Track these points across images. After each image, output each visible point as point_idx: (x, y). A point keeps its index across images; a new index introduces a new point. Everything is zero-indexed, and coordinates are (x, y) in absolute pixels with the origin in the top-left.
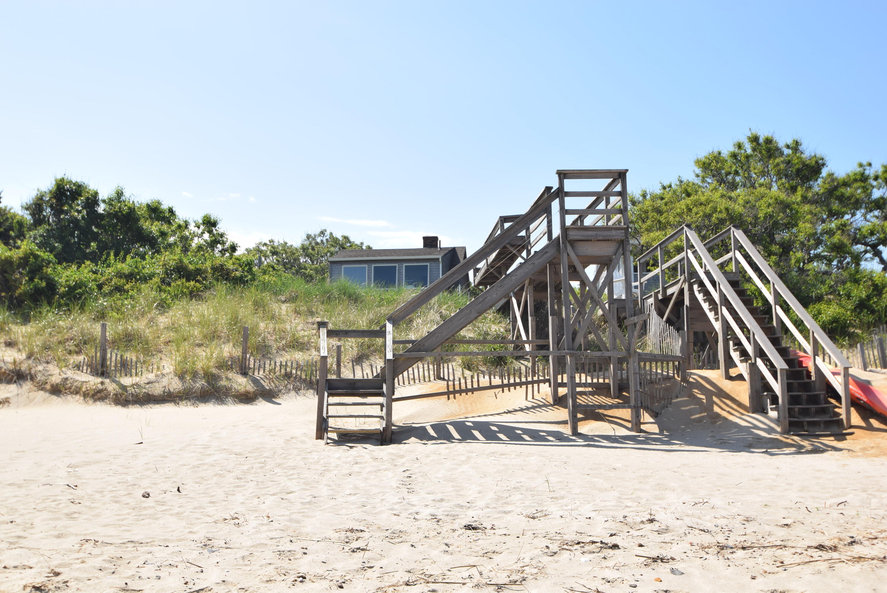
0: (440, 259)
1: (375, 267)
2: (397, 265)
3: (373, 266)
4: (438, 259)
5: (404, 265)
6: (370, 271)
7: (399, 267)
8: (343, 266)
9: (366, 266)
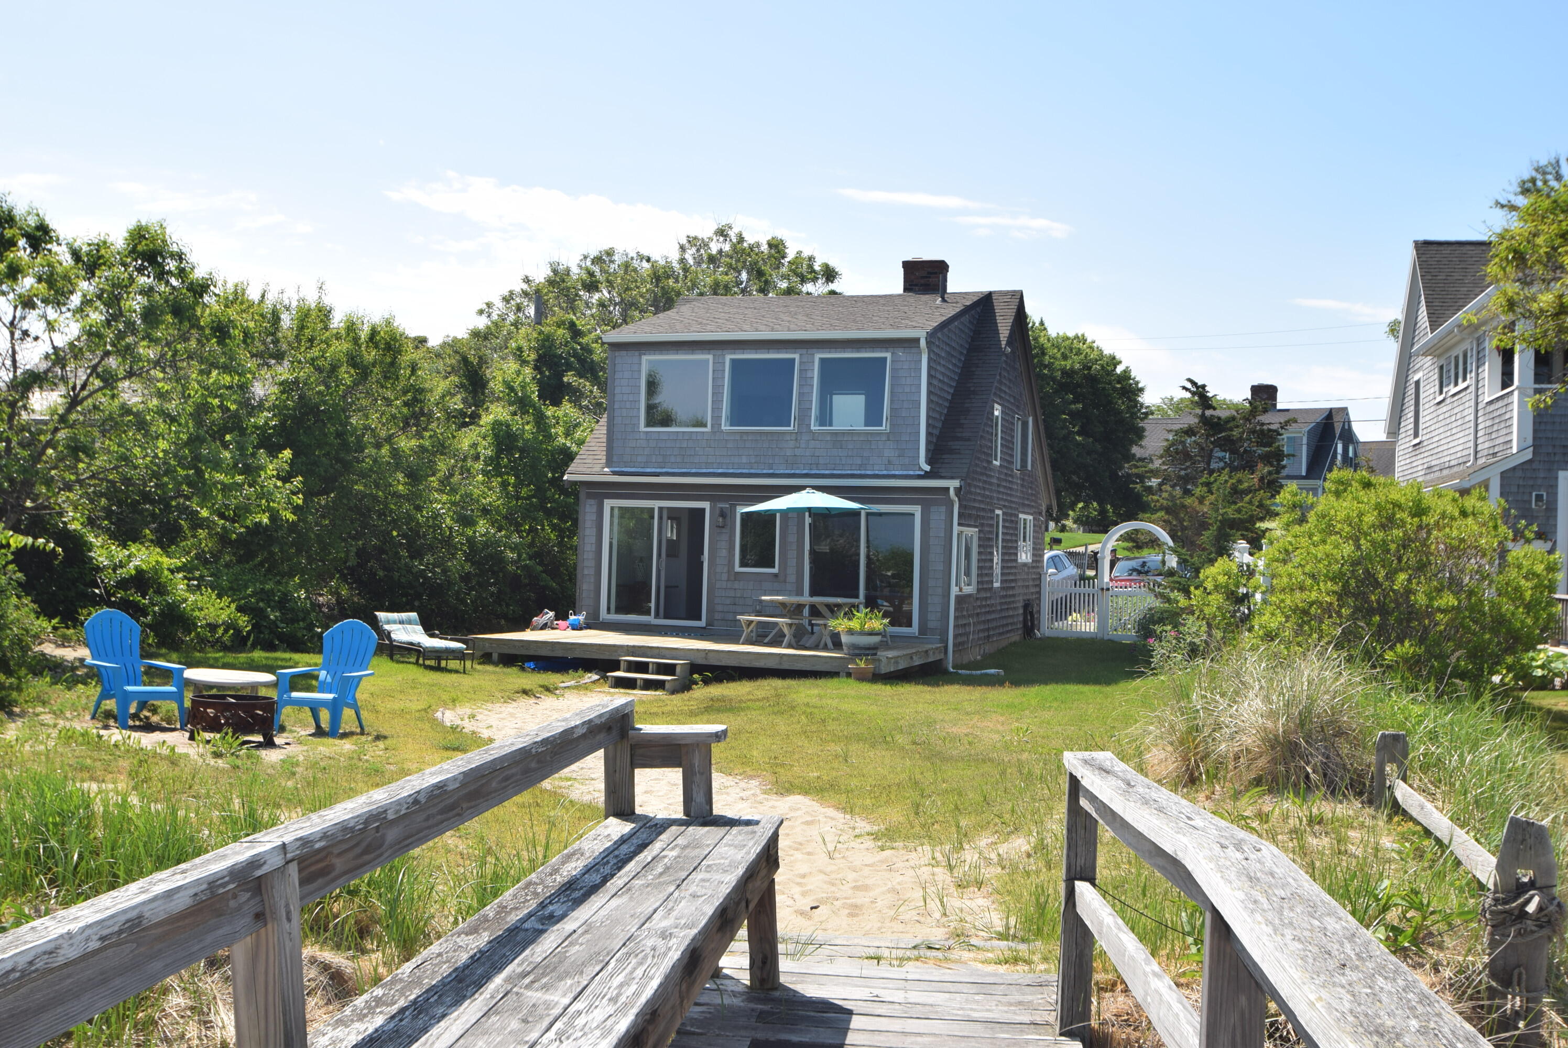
0: (923, 343)
1: (733, 361)
2: (796, 356)
3: (729, 357)
4: (917, 340)
5: (818, 356)
6: (718, 372)
7: (801, 363)
8: (645, 358)
9: (710, 357)
